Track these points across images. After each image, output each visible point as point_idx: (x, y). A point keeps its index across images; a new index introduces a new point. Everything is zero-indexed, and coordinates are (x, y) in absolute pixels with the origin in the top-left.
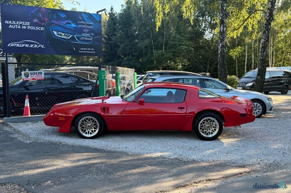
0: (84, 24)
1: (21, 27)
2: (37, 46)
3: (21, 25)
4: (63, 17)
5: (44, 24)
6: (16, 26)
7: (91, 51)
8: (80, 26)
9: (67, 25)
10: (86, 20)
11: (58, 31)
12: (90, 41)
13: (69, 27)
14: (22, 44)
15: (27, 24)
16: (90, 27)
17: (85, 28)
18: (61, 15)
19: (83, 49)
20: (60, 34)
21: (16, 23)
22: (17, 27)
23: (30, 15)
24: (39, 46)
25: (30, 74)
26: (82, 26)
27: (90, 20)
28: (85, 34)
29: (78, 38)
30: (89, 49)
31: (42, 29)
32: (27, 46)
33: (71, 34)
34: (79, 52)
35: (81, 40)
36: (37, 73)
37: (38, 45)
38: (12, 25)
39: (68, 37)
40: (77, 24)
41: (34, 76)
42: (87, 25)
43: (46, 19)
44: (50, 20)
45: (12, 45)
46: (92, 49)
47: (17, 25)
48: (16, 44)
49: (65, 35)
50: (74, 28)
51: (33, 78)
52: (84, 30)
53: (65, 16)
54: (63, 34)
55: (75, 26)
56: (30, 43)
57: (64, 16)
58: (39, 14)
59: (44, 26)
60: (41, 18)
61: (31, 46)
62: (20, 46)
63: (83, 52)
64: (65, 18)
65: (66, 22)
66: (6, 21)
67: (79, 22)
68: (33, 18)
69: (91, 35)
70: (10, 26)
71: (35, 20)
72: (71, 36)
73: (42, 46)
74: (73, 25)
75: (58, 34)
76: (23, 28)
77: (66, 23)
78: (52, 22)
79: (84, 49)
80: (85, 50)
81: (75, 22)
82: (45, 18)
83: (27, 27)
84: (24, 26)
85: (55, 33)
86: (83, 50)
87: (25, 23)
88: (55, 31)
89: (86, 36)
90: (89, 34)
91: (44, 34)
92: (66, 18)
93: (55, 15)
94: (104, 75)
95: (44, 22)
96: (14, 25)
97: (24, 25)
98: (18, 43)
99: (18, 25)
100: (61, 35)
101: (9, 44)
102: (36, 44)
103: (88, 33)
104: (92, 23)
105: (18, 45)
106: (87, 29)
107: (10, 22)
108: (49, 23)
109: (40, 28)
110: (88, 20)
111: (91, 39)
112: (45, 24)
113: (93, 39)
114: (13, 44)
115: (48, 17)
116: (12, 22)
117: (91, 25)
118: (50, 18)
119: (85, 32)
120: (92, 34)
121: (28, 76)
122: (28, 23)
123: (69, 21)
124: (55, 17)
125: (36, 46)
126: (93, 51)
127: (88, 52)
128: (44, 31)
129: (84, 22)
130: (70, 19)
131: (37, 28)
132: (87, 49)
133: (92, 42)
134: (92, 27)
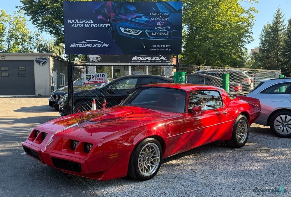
0: (158, 16)
1: (84, 26)
2: (101, 46)
3: (84, 24)
4: (132, 10)
5: (109, 20)
6: (78, 25)
7: (166, 48)
8: (152, 19)
9: (136, 19)
10: (160, 11)
11: (125, 28)
12: (165, 36)
13: (138, 21)
14: (85, 44)
15: (90, 21)
16: (166, 19)
17: (159, 21)
18: (130, 8)
19: (155, 46)
20: (127, 30)
21: (79, 21)
22: (80, 26)
23: (94, 11)
24: (103, 45)
25: (92, 77)
26: (155, 19)
27: (167, 11)
28: (159, 28)
29: (150, 34)
30: (163, 46)
31: (107, 26)
32: (90, 46)
33: (141, 30)
34: (151, 50)
35: (154, 36)
36: (100, 76)
37: (102, 44)
38: (75, 24)
39: (137, 33)
40: (149, 17)
41: (96, 79)
42: (162, 16)
43: (112, 15)
44: (117, 15)
45: (75, 46)
46: (168, 46)
47: (79, 23)
48: (78, 45)
49: (133, 31)
50: (146, 22)
51: (95, 81)
52: (158, 24)
53: (135, 9)
54: (132, 30)
55: (147, 19)
56: (93, 43)
57: (133, 8)
58: (105, 9)
59: (109, 23)
60: (106, 14)
61: (95, 46)
62: (83, 46)
63: (155, 50)
64: (134, 11)
65: (136, 16)
66: (69, 20)
67: (151, 14)
68: (98, 15)
69: (166, 29)
70: (73, 26)
71: (100, 17)
72: (141, 31)
73: (107, 46)
74: (144, 19)
75: (126, 31)
76: (86, 27)
78: (120, 17)
79: (157, 46)
80: (158, 48)
81: (147, 14)
82: (111, 13)
83: (90, 25)
84: (87, 25)
85: (122, 29)
86: (156, 48)
87: (88, 21)
88: (122, 27)
89: (159, 30)
90: (164, 28)
91: (109, 32)
92: (136, 10)
93: (123, 9)
94: (180, 78)
95: (110, 18)
96: (77, 23)
97: (88, 23)
98: (81, 44)
99: (81, 24)
100: (129, 31)
101: (72, 45)
102: (100, 43)
103: (162, 26)
104: (169, 14)
105: (80, 46)
106: (162, 21)
107: (73, 21)
108: (115, 19)
109: (104, 26)
110: (163, 10)
111: (167, 34)
112: (111, 21)
113: (170, 33)
114: (76, 44)
115: (115, 12)
116: (75, 21)
117: (167, 16)
118: (117, 12)
119: (159, 26)
120: (169, 27)
121: (90, 79)
122: (92, 21)
123: (140, 15)
124: (123, 11)
125: (99, 46)
126: (169, 48)
127: (162, 50)
128: (109, 29)
129: (158, 14)
130: (140, 12)
131: (102, 26)
132: (161, 46)
133: (167, 37)
134: (168, 18)
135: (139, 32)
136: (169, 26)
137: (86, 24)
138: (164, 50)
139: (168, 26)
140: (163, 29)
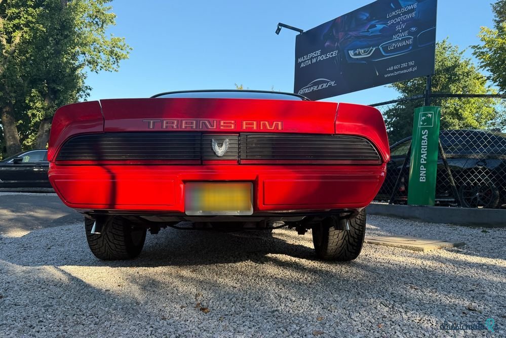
0: (399, 15)
1: (311, 62)
2: (327, 85)
3: (311, 59)
4: (365, 18)
5: (337, 45)
6: (306, 63)
7: (408, 67)
8: (390, 23)
9: (369, 32)
10: (402, 5)
11: (355, 49)
12: (408, 46)
13: (372, 33)
14: (310, 87)
16: (409, 16)
17: (398, 23)
18: (363, 17)
19: (392, 68)
20: (357, 52)
21: (307, 57)
22: (308, 64)
23: (322, 37)
24: (329, 84)
26: (394, 21)
27: (411, 1)
28: (398, 36)
29: (385, 49)
30: (404, 65)
31: (334, 53)
32: (315, 88)
33: (374, 46)
34: (386, 76)
35: (391, 51)
37: (328, 82)
38: (303, 62)
39: (369, 53)
42: (404, 13)
43: (341, 35)
44: (346, 35)
45: (301, 92)
46: (411, 63)
47: (307, 60)
48: (305, 90)
49: (364, 51)
50: (381, 31)
52: (398, 28)
53: (368, 15)
54: (362, 51)
55: (382, 27)
57: (366, 16)
58: (333, 30)
59: (337, 48)
60: (334, 36)
61: (320, 87)
62: (308, 91)
63: (393, 74)
64: (367, 19)
65: (369, 26)
66: (299, 59)
67: (389, 16)
68: (325, 41)
69: (410, 34)
70: (302, 65)
71: (327, 44)
72: (374, 49)
73: (333, 83)
74: (379, 27)
75: (355, 54)
76: (313, 62)
77: (369, 28)
78: (349, 36)
79: (395, 67)
80: (397, 70)
81: (384, 20)
82: (340, 33)
83: (317, 59)
85: (351, 53)
86: (393, 71)
87: (315, 54)
88: (352, 50)
89: (399, 39)
90: (406, 32)
91: (336, 61)
92: (370, 17)
93: (353, 21)
94: (423, 118)
95: (338, 40)
96: (305, 61)
97: (315, 57)
98: (307, 88)
99: (309, 60)
100: (359, 54)
101: (299, 92)
102: (324, 82)
103: (404, 30)
104: (415, 6)
106: (403, 22)
107: (302, 59)
108: (344, 40)
109: (331, 55)
110: (406, 3)
111: (410, 42)
112: (339, 45)
113: (414, 39)
114: (303, 90)
115: (344, 30)
116: (304, 58)
117: (412, 11)
118: (347, 30)
119: (398, 32)
120: (413, 29)
122: (319, 52)
123: (373, 22)
124: (353, 25)
125: (325, 86)
126: (413, 66)
127: (402, 72)
128: (337, 57)
129: (398, 12)
130: (374, 18)
131: (329, 55)
132: (401, 66)
133: (411, 48)
134: (413, 14)
135: (372, 50)
136: (414, 27)
137: (313, 58)
138: (405, 71)
139: (412, 27)
140: (405, 36)
